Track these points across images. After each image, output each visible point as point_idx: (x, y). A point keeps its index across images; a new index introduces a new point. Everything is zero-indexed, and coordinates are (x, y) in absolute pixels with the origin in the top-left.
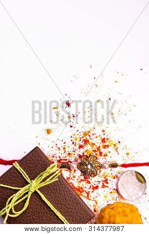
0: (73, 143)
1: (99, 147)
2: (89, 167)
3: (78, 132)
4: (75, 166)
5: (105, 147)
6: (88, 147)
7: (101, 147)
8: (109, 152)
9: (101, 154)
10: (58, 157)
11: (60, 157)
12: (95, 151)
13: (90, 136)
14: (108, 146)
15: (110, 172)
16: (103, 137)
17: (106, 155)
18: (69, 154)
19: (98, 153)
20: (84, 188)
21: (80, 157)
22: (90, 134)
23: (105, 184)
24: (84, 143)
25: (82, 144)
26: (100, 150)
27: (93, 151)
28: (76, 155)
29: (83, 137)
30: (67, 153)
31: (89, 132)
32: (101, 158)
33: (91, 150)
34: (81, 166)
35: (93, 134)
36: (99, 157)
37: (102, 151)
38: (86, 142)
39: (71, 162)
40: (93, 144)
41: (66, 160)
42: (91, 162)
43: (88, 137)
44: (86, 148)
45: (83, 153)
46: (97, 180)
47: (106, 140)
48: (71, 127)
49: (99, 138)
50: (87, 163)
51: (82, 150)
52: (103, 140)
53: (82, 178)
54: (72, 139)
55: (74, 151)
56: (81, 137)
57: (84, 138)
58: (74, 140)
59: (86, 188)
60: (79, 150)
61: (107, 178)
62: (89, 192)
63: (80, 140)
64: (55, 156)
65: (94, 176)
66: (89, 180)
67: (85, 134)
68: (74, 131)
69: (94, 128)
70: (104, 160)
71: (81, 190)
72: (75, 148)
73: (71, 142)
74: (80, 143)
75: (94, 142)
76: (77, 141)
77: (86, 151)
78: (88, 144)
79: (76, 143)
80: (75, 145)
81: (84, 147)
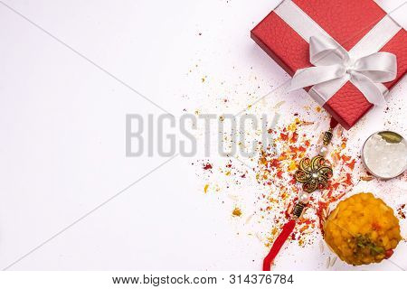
0: (269, 184)
1: (291, 147)
2: (315, 176)
3: (257, 169)
4: (305, 196)
5: (294, 139)
6: (285, 164)
7: (292, 144)
8: (305, 136)
9: (302, 149)
10: (281, 215)
11: (282, 213)
12: (294, 157)
13: (269, 155)
14: (295, 134)
15: (335, 147)
16: (278, 135)
17: (307, 143)
18: (283, 196)
19: (299, 153)
21: (294, 182)
22: (266, 154)
23: (349, 162)
24: (275, 168)
25: (276, 171)
26: (296, 149)
27: (293, 159)
28: (289, 187)
29: (266, 165)
30: (280, 198)
31: (263, 153)
32: (308, 151)
33: (290, 161)
34: (308, 187)
36: (306, 153)
37: (298, 146)
38: (275, 163)
39: (297, 199)
40: (283, 154)
41: (290, 205)
42: (310, 169)
43: (268, 158)
44: (285, 169)
45: (291, 175)
46: (338, 172)
47: (285, 133)
48: (243, 176)
49: (277, 143)
50: (308, 176)
51: (285, 175)
52: (284, 137)
53: (326, 192)
54: (262, 183)
55: (283, 187)
56: (265, 168)
57: (269, 165)
58: (264, 181)
60: (284, 180)
61: (341, 154)
63: (269, 172)
64: (277, 218)
65: (331, 173)
66: (333, 183)
67: (263, 160)
68: (251, 175)
70: (313, 148)
72: (277, 184)
73: (267, 186)
74: (273, 173)
75: (281, 152)
76: (269, 177)
77: (289, 169)
78: (280, 162)
79: (271, 180)
80: (273, 182)
81: (281, 171)
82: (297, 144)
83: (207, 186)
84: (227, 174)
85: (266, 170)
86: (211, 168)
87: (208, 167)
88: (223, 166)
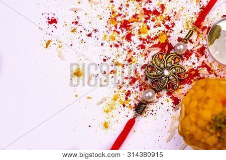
0: (117, 46)
6: (135, 27)
7: (147, 7)
13: (120, 15)
19: (152, 16)
20: (194, 66)
24: (125, 30)
25: (125, 33)
27: (145, 22)
28: (138, 51)
29: (116, 26)
33: (141, 24)
40: (135, 16)
43: (119, 19)
44: (135, 32)
45: (141, 39)
48: (90, 35)
51: (135, 38)
56: (113, 28)
57: (118, 26)
58: (111, 42)
60: (132, 44)
62: (203, 62)
63: (118, 33)
73: (114, 48)
74: (121, 35)
76: (117, 38)
77: (140, 33)
78: (131, 24)
79: (119, 42)
80: (121, 44)
81: (131, 33)
83: (49, 42)
84: (73, 31)
85: (114, 31)
86: (56, 22)
87: (53, 21)
88: (69, 22)
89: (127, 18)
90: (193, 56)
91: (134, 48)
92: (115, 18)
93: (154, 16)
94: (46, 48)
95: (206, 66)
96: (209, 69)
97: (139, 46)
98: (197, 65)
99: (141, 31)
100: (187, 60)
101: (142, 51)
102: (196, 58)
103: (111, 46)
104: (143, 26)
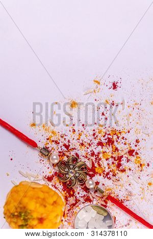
0: (94, 135)
1: (122, 157)
6: (109, 150)
7: (124, 159)
8: (130, 170)
9: (119, 165)
11: (69, 141)
13: (118, 138)
16: (133, 148)
17: (123, 171)
19: (116, 162)
20: (76, 193)
22: (119, 135)
24: (106, 141)
25: (103, 141)
26: (120, 161)
27: (112, 157)
28: (89, 150)
29: (109, 134)
30: (81, 142)
31: (120, 133)
33: (110, 154)
35: (123, 138)
38: (110, 142)
40: (117, 149)
43: (115, 137)
44: (105, 149)
45: (99, 153)
47: (134, 154)
49: (127, 146)
51: (99, 148)
52: (131, 152)
55: (90, 145)
56: (108, 133)
57: (109, 136)
59: (79, 193)
60: (95, 147)
62: (79, 201)
63: (104, 136)
64: (65, 137)
67: (115, 132)
69: (129, 132)
71: (72, 193)
72: (93, 141)
73: (92, 133)
74: (102, 139)
75: (119, 148)
76: (100, 135)
77: (104, 153)
78: (111, 146)
79: (97, 136)
80: (95, 138)
81: (104, 146)
82: (123, 162)
83: (99, 83)
85: (106, 133)
86: (114, 89)
87: (115, 86)
88: (113, 99)
89: (115, 143)
90: (85, 193)
91: (92, 148)
92: (116, 134)
93: (116, 163)
94: (94, 81)
95: (76, 203)
96: (74, 205)
97: (93, 152)
98: (78, 196)
99: (105, 153)
100: (82, 188)
101: (90, 153)
102: (83, 195)
103: (94, 130)
104: (109, 155)
